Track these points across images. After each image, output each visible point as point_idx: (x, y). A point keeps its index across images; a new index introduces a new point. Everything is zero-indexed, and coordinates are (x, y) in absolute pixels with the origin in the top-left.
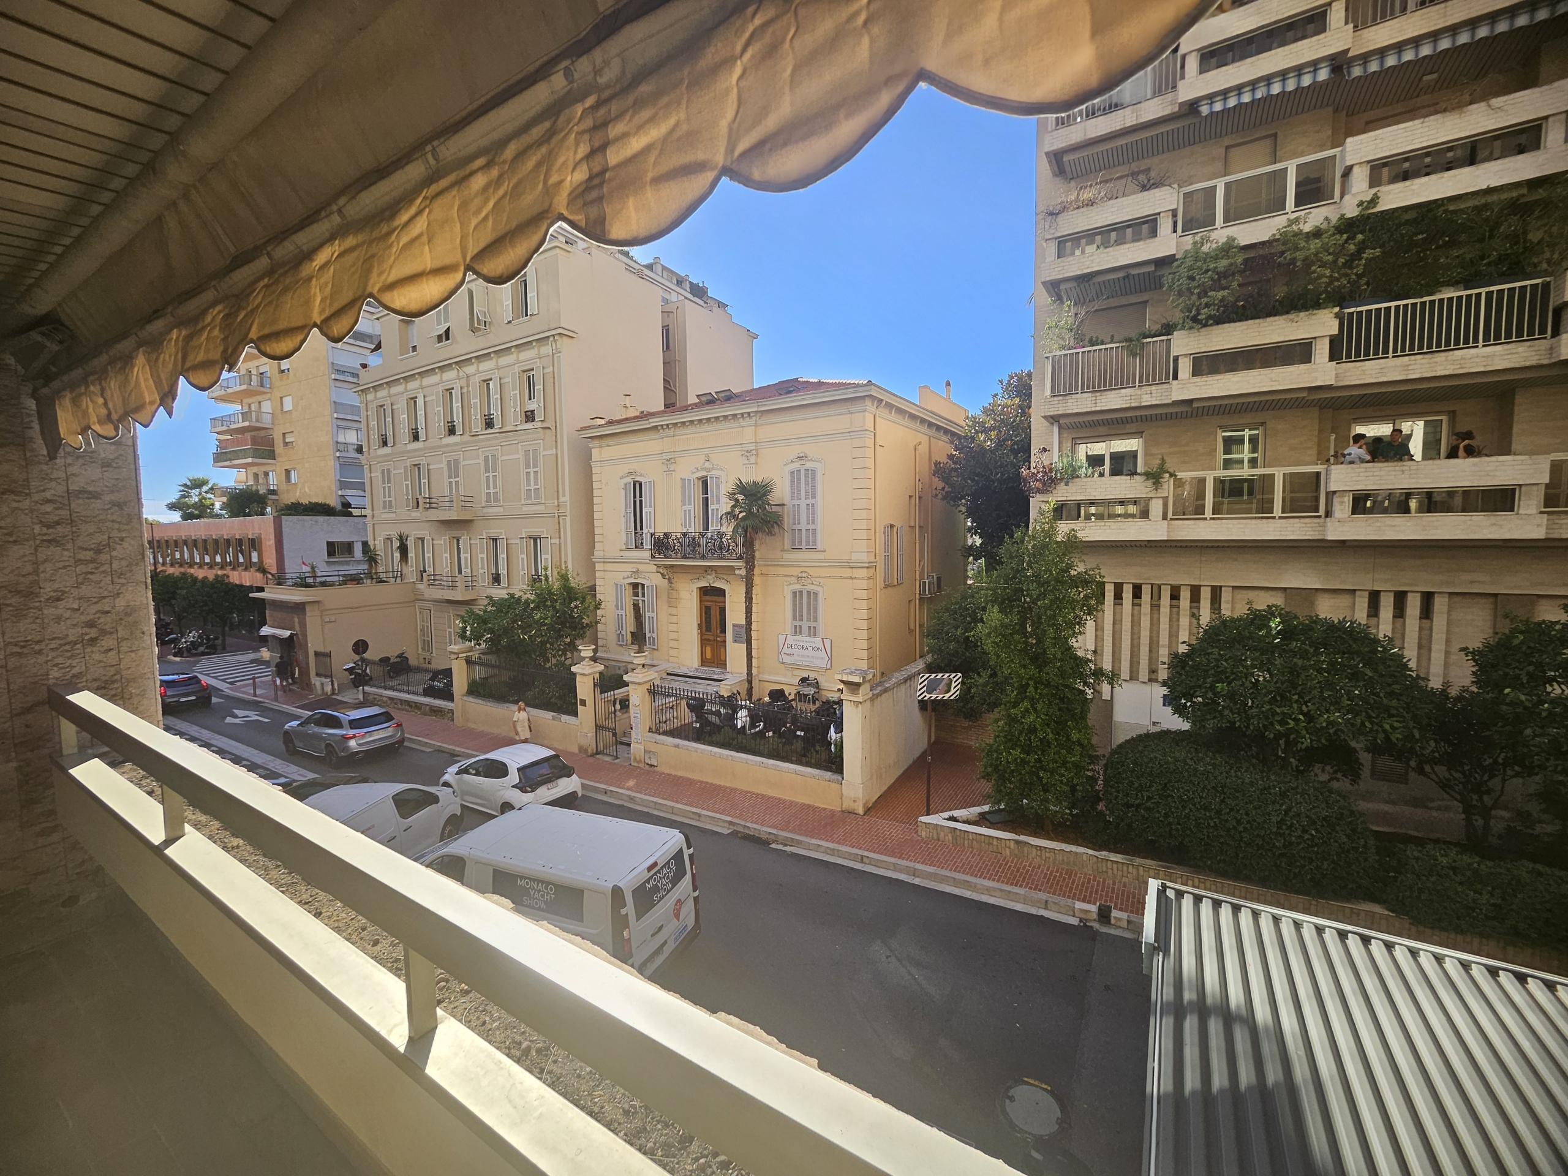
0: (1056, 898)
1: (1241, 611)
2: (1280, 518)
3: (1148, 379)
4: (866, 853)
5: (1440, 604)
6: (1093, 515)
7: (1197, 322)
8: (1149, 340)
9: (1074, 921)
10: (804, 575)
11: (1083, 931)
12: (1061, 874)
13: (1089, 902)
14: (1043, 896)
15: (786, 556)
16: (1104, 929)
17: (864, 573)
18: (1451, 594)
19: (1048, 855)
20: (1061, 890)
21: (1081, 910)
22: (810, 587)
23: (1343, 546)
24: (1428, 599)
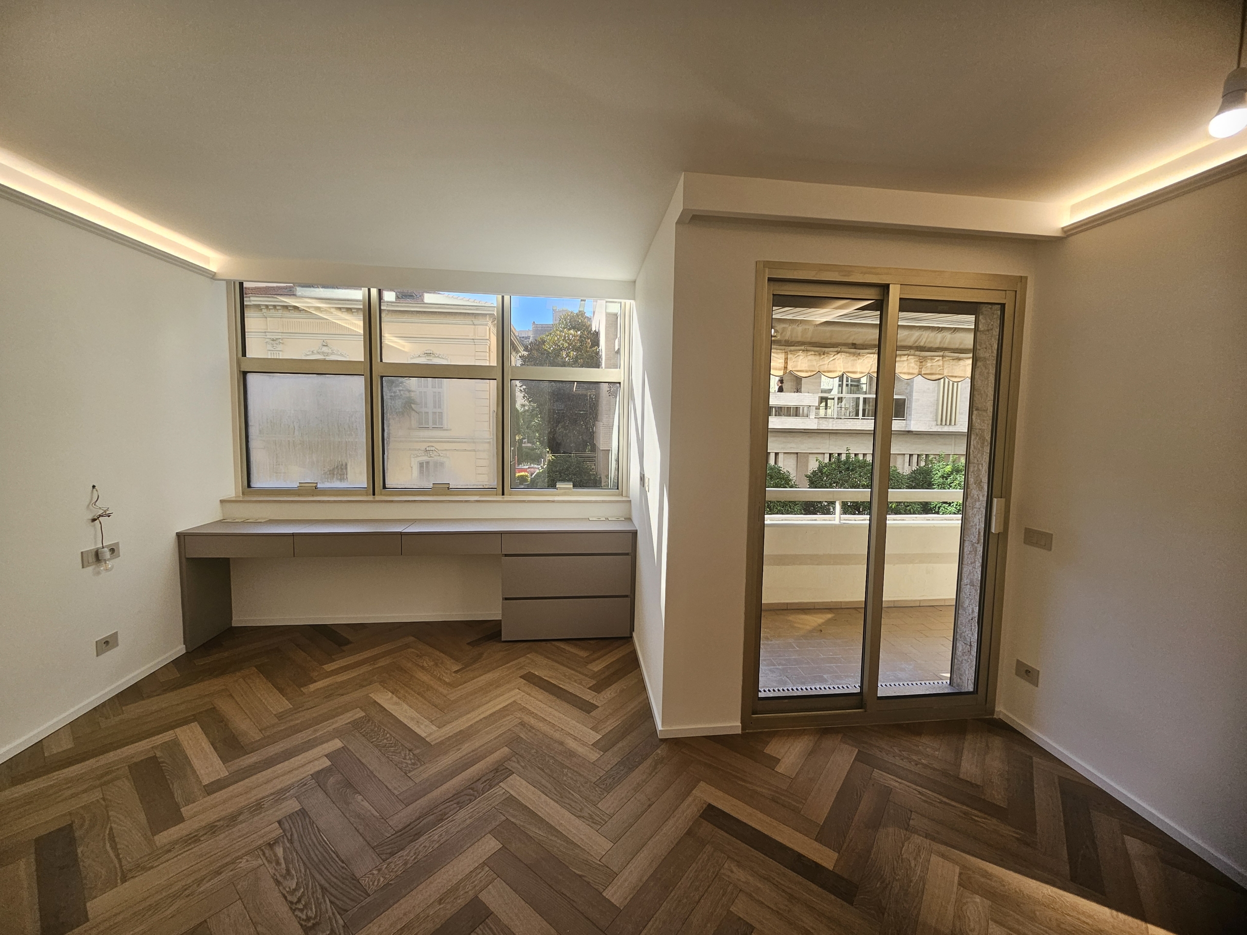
5: (781, 456)
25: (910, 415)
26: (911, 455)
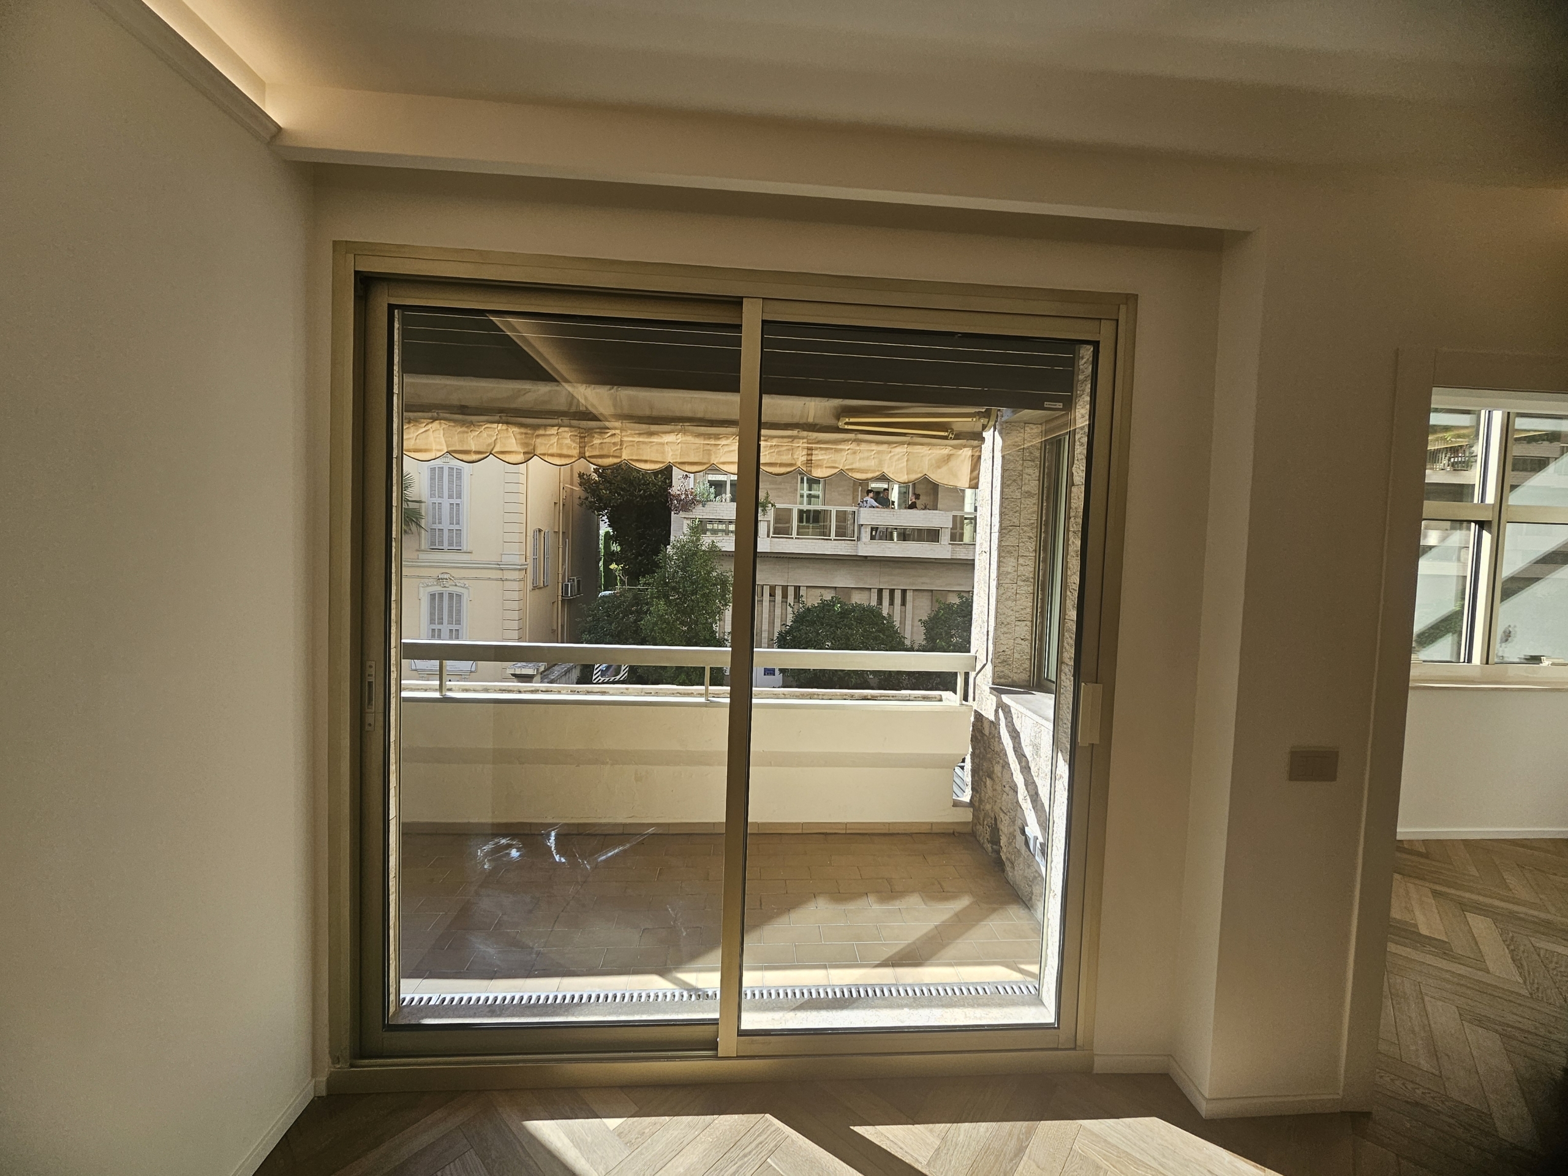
1: (816, 602)
2: (834, 540)
10: (446, 576)
15: (423, 556)
17: (516, 575)
22: (452, 589)
23: (866, 559)
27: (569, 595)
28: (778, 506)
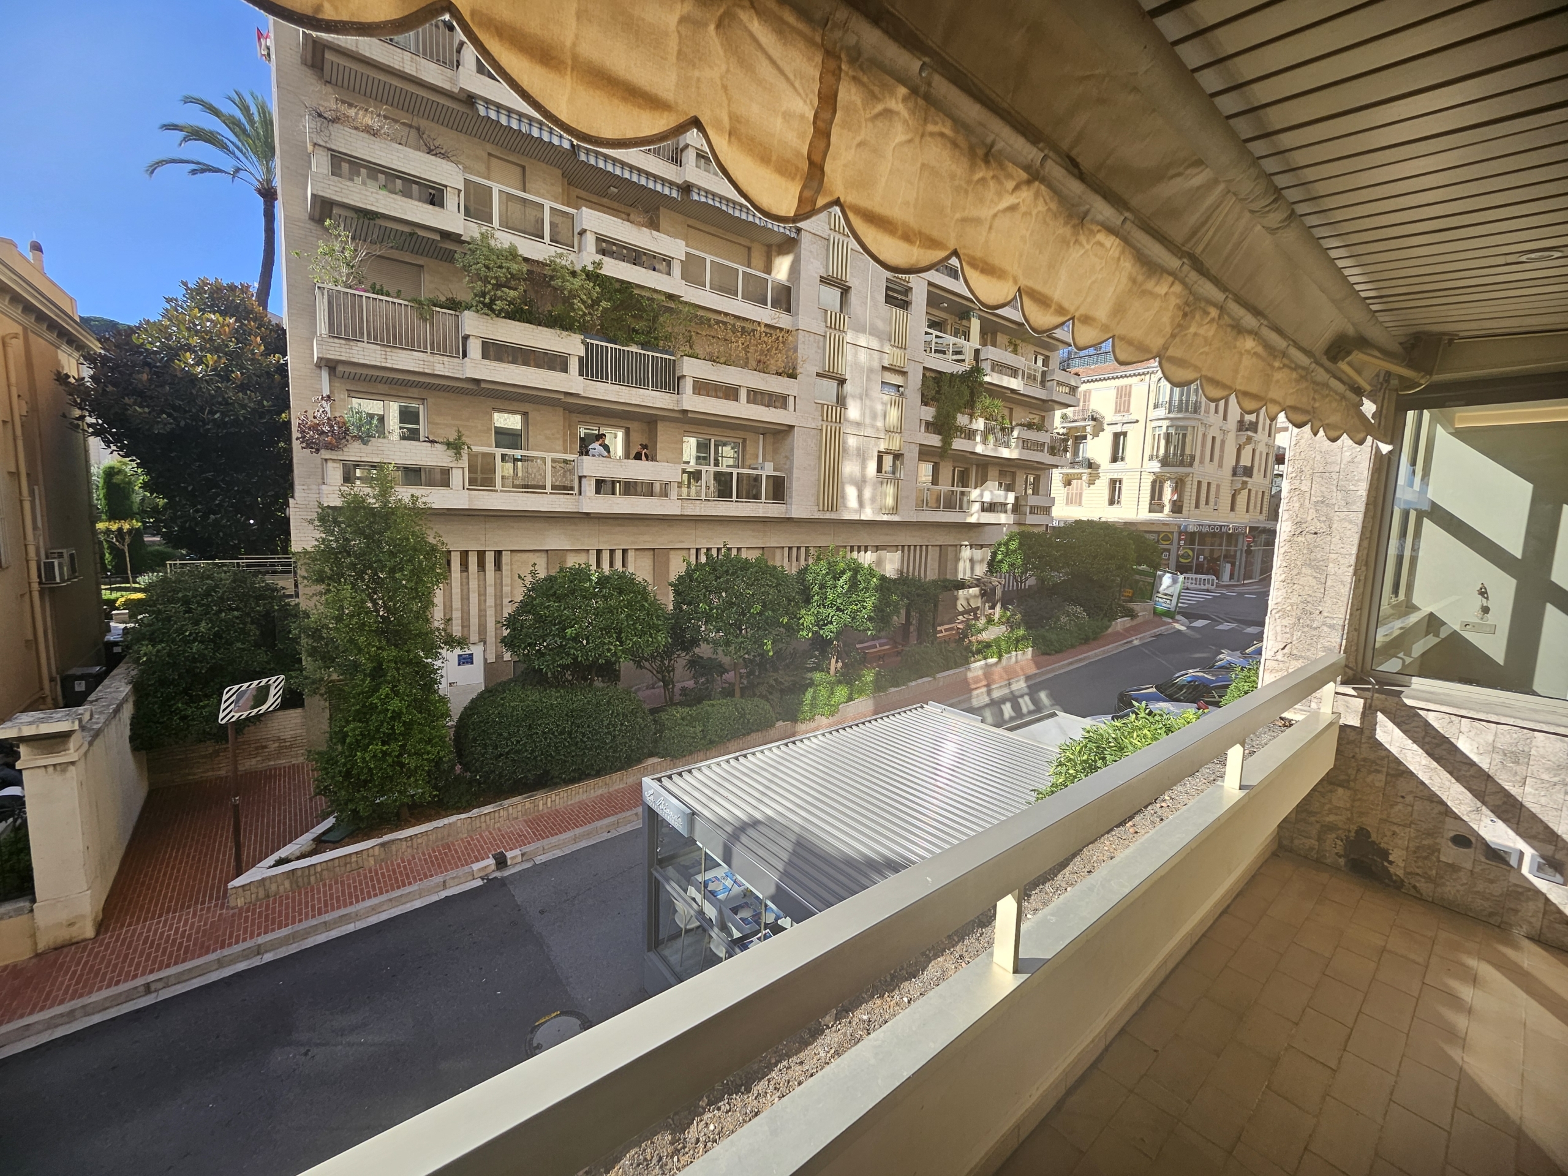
0: (452, 874)
3: (439, 348)
4: (151, 978)
6: (359, 478)
7: (488, 307)
8: (438, 309)
9: (479, 883)
11: (491, 885)
12: (439, 851)
13: (483, 859)
14: (438, 879)
16: (506, 873)
18: (636, 549)
19: (419, 841)
20: (450, 864)
21: (480, 870)
24: (625, 551)
25: (791, 497)
26: (790, 548)
27: (58, 580)
28: (475, 449)
